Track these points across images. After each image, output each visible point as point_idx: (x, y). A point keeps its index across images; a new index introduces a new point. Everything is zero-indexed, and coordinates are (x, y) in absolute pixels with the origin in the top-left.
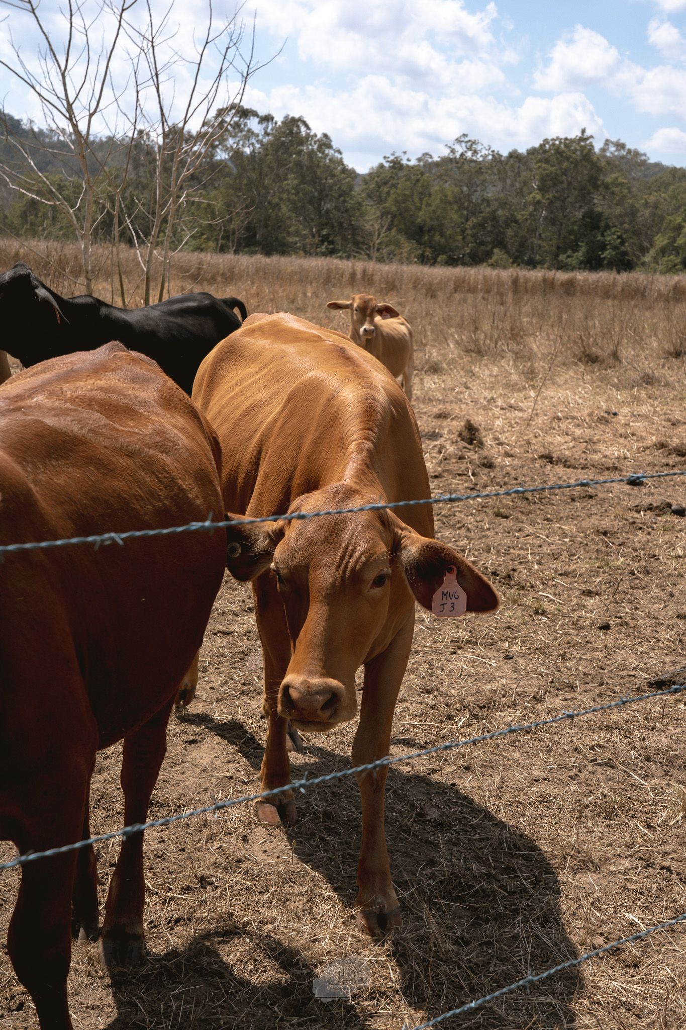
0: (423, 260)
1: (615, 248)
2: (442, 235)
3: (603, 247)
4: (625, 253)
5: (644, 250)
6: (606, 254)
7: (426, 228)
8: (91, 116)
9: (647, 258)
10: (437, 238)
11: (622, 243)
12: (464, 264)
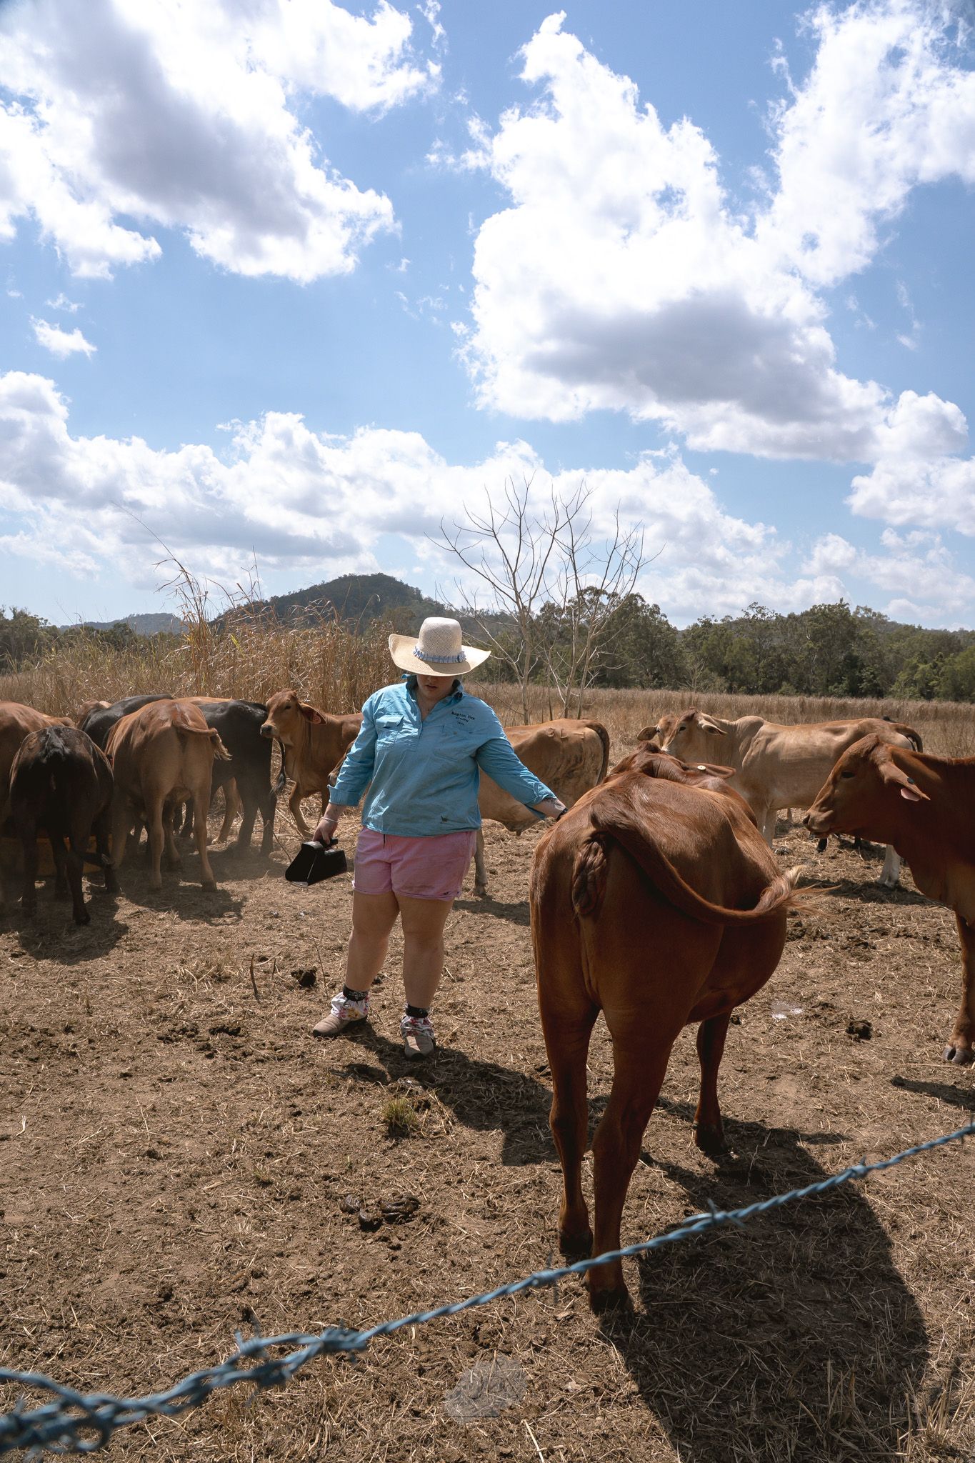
0: (730, 690)
1: (870, 681)
2: (741, 672)
3: (861, 680)
4: (877, 685)
5: (892, 682)
6: (864, 685)
7: (729, 668)
8: (531, 599)
9: (893, 688)
10: (738, 674)
11: (874, 678)
12: (761, 694)
